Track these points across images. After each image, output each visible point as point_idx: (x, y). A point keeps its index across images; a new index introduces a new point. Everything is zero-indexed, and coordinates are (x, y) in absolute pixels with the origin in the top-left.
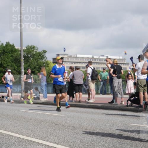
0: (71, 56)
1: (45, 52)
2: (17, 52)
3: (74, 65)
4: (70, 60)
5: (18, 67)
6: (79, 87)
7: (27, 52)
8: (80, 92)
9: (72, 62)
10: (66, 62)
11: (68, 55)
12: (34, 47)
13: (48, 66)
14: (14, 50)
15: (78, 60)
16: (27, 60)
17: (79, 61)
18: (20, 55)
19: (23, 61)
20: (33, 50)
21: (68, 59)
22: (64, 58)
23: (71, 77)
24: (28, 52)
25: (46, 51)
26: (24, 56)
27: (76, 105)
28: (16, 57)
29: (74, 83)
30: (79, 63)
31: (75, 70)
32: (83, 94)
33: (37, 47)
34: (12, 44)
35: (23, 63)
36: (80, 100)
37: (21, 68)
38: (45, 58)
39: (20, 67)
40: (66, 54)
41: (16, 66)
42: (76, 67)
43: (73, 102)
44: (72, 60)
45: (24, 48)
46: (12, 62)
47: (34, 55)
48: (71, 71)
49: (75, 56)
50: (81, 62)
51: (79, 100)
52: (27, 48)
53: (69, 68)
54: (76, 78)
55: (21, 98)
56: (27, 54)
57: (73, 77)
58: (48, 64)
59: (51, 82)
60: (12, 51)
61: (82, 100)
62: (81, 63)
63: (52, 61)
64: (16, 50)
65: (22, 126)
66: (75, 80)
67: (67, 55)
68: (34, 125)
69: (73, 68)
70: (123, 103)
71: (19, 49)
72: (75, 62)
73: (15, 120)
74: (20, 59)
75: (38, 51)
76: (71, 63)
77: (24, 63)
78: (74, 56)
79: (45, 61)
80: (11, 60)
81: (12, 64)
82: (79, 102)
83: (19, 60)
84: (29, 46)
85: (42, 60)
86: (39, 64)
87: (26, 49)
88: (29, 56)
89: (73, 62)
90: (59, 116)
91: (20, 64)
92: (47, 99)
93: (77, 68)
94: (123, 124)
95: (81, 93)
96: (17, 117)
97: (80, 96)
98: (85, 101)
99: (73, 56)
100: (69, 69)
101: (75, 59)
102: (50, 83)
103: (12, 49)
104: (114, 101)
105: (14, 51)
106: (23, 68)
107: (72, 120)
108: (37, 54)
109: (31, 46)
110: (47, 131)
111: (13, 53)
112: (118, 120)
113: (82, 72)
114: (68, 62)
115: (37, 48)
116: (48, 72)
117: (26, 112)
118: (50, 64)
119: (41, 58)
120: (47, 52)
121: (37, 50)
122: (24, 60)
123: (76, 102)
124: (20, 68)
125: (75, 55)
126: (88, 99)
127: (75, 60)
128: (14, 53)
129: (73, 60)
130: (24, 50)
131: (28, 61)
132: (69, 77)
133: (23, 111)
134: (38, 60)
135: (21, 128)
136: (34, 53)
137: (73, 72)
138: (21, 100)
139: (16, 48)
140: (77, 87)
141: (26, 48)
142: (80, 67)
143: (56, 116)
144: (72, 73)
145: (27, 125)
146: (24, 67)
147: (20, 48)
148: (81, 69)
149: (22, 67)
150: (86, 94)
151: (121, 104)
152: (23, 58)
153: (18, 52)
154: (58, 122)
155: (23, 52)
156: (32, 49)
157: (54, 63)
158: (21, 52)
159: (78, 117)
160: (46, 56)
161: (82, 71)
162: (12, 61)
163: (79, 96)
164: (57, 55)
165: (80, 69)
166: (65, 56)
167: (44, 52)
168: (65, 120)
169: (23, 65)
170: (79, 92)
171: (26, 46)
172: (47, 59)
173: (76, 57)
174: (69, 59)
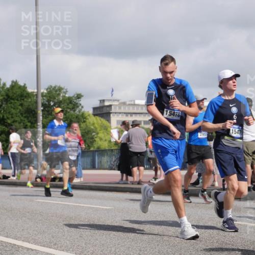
0: (124, 104)
1: (79, 96)
2: (30, 97)
3: (129, 119)
4: (122, 110)
5: (32, 123)
6: (138, 157)
7: (48, 98)
8: (141, 166)
9: (127, 114)
10: (116, 113)
11: (120, 101)
12: (60, 89)
13: (84, 122)
14: (25, 95)
15: (137, 109)
16: (48, 111)
17: (138, 111)
18: (36, 102)
19: (40, 113)
20: (59, 95)
21: (120, 108)
22: (113, 107)
23: (126, 139)
24: (50, 97)
25: (82, 94)
26: (43, 105)
27: (132, 188)
28: (29, 105)
29: (130, 149)
30: (138, 115)
31: (131, 127)
32: (145, 169)
33: (65, 88)
34: (22, 84)
35: (41, 117)
36: (140, 180)
37: (37, 125)
38: (80, 107)
39: (35, 123)
40: (116, 100)
41: (29, 122)
42: (133, 122)
43: (128, 184)
44: (127, 111)
45: (42, 91)
46: (22, 116)
47: (61, 102)
48: (124, 130)
49: (132, 103)
50: (142, 113)
51: (138, 180)
52: (49, 90)
53: (121, 123)
54: (133, 141)
55: (36, 178)
56: (49, 101)
57: (128, 139)
58: (85, 118)
59: (90, 149)
60: (22, 96)
61: (143, 179)
62: (142, 115)
63: (91, 112)
64: (29, 95)
65: (37, 228)
66: (131, 145)
67: (118, 101)
68: (57, 226)
69: (128, 125)
70: (217, 184)
71: (34, 92)
72: (132, 114)
73: (24, 218)
74: (36, 110)
75: (67, 95)
76: (125, 115)
77: (43, 116)
78: (130, 103)
79: (79, 111)
80: (19, 112)
81: (22, 118)
82: (139, 183)
83: (34, 111)
84: (51, 86)
85: (74, 111)
86: (69, 118)
87: (45, 91)
88: (52, 104)
89: (129, 113)
90: (103, 209)
91: (35, 119)
92: (82, 179)
93: (135, 124)
94: (215, 222)
95: (142, 168)
96: (29, 212)
97: (141, 172)
98: (149, 182)
99: (128, 103)
100: (121, 125)
101: (131, 108)
102: (87, 152)
103: (22, 92)
104: (201, 181)
105: (26, 97)
106: (41, 125)
107: (125, 215)
108: (65, 101)
109: (55, 87)
110: (80, 237)
111: (23, 100)
112: (207, 216)
113: (143, 130)
114: (120, 113)
115: (64, 90)
116: (84, 131)
117: (43, 202)
118: (88, 117)
119: (73, 108)
120: (82, 96)
121: (65, 94)
122: (43, 110)
123: (133, 184)
124: (35, 125)
125: (132, 101)
126: (154, 178)
127: (131, 110)
128: (25, 99)
129: (129, 109)
130: (42, 93)
131: (50, 112)
132: (121, 139)
133: (39, 202)
134: (66, 111)
135: (35, 232)
136: (61, 99)
137: (127, 131)
138: (36, 181)
139: (30, 90)
140: (136, 157)
141: (47, 89)
142: (140, 121)
143: (97, 210)
144: (126, 133)
145: (46, 226)
146: (42, 123)
147: (36, 91)
148: (142, 125)
149: (39, 124)
150: (150, 168)
151: (213, 185)
152: (41, 108)
153: (32, 98)
154: (101, 219)
155: (42, 98)
156: (58, 92)
157: (95, 115)
158: (37, 97)
159: (137, 211)
160: (80, 104)
161: (143, 128)
162: (22, 114)
163: (138, 173)
164: (100, 101)
165: (140, 126)
166: (113, 103)
167: (77, 96)
168: (112, 216)
169: (41, 119)
170: (138, 166)
171: (47, 87)
172: (83, 110)
173: (134, 105)
174: (122, 108)
